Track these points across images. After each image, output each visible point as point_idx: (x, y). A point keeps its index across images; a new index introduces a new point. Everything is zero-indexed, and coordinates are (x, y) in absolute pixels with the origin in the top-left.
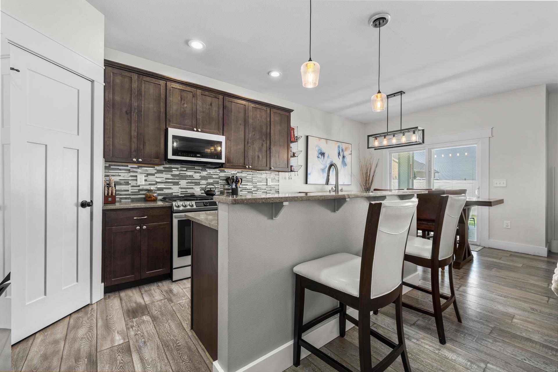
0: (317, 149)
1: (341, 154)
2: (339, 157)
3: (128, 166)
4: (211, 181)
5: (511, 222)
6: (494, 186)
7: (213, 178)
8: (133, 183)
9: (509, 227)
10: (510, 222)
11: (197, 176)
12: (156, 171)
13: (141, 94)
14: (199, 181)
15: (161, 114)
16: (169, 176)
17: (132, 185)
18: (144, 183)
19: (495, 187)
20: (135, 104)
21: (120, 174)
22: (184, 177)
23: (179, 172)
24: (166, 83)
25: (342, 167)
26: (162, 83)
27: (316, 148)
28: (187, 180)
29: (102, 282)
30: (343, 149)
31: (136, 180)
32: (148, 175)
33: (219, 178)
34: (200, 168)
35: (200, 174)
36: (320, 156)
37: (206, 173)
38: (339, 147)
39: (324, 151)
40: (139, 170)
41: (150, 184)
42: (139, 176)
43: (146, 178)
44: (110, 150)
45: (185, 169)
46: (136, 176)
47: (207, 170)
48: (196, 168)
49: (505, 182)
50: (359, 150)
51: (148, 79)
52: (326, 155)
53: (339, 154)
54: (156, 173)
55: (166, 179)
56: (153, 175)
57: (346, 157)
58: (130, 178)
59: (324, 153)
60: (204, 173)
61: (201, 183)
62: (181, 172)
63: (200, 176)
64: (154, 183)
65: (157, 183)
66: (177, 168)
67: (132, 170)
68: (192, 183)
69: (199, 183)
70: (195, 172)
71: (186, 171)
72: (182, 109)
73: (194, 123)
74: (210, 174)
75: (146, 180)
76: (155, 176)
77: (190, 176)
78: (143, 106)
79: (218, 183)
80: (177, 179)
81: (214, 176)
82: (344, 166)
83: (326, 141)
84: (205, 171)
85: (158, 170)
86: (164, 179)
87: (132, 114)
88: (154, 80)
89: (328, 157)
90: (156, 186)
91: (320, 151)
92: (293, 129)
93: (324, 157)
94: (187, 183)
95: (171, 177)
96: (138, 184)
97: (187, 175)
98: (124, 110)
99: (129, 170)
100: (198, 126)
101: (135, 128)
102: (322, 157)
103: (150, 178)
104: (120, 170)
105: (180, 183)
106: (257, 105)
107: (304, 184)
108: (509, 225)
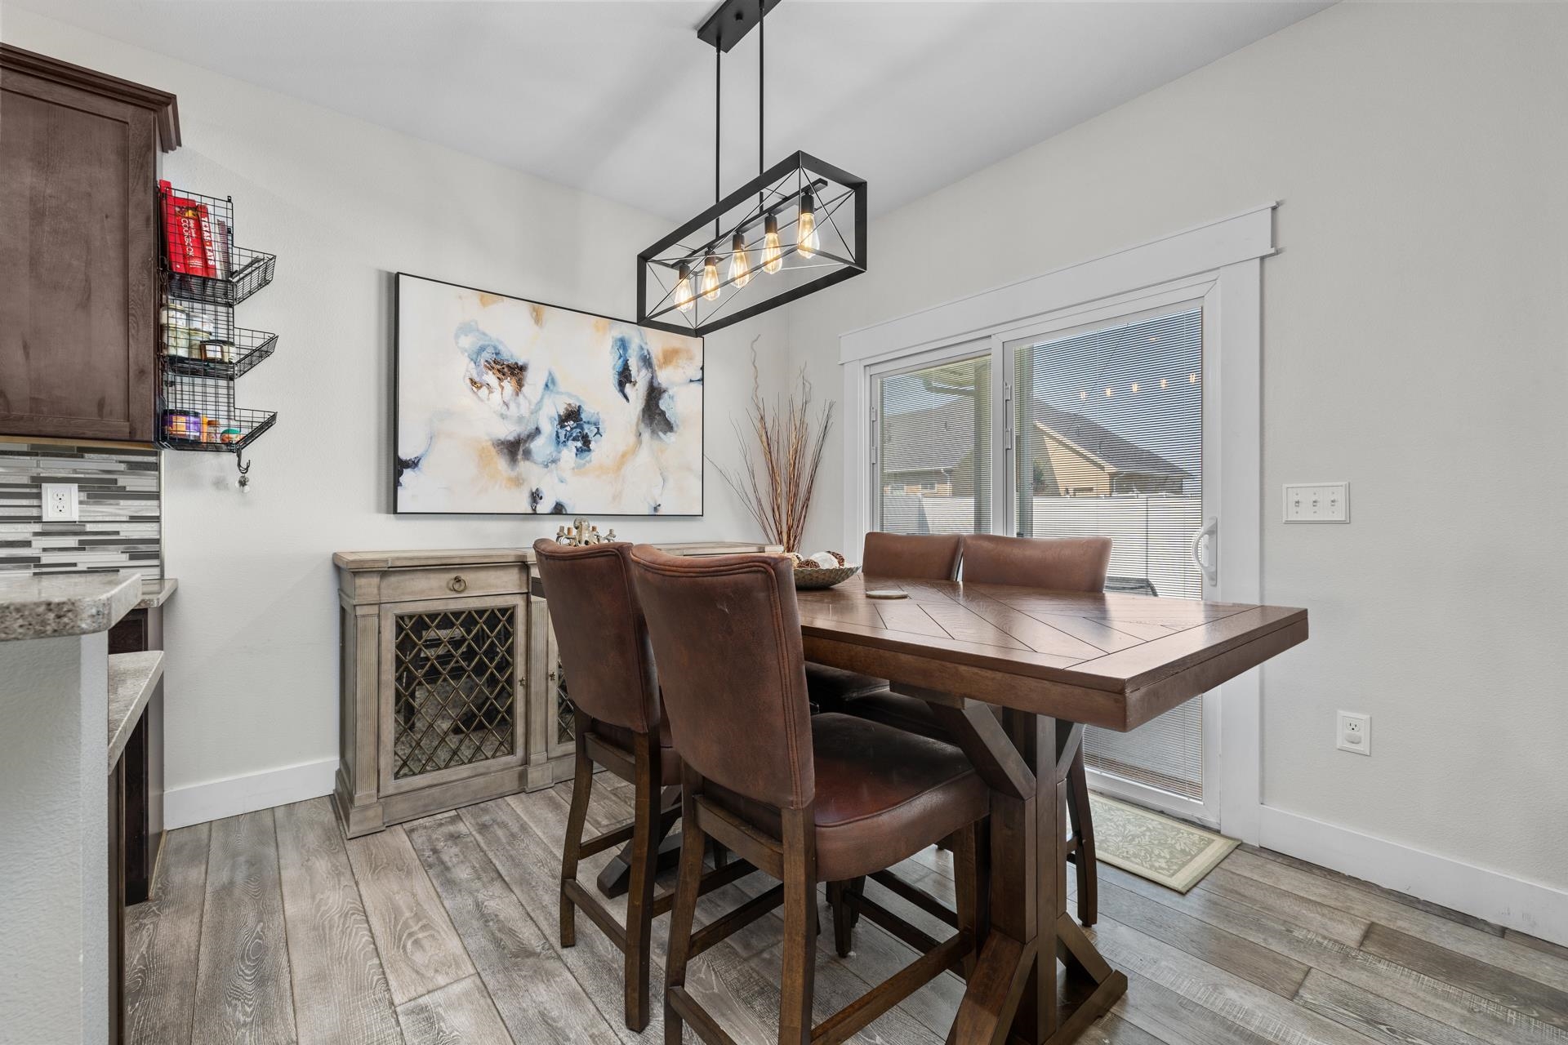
0: (467, 341)
1: (641, 377)
2: (622, 392)
5: (1371, 718)
6: (1284, 520)
9: (1363, 748)
10: (1366, 717)
19: (1288, 523)
25: (646, 435)
27: (457, 337)
30: (653, 355)
36: (490, 377)
38: (623, 344)
39: (515, 352)
49: (1341, 496)
50: (755, 367)
52: (533, 379)
53: (624, 377)
57: (671, 392)
59: (522, 369)
82: (653, 433)
83: (534, 310)
89: (550, 385)
91: (487, 355)
93: (520, 384)
102: (507, 383)
107: (379, 511)
108: (1363, 733)
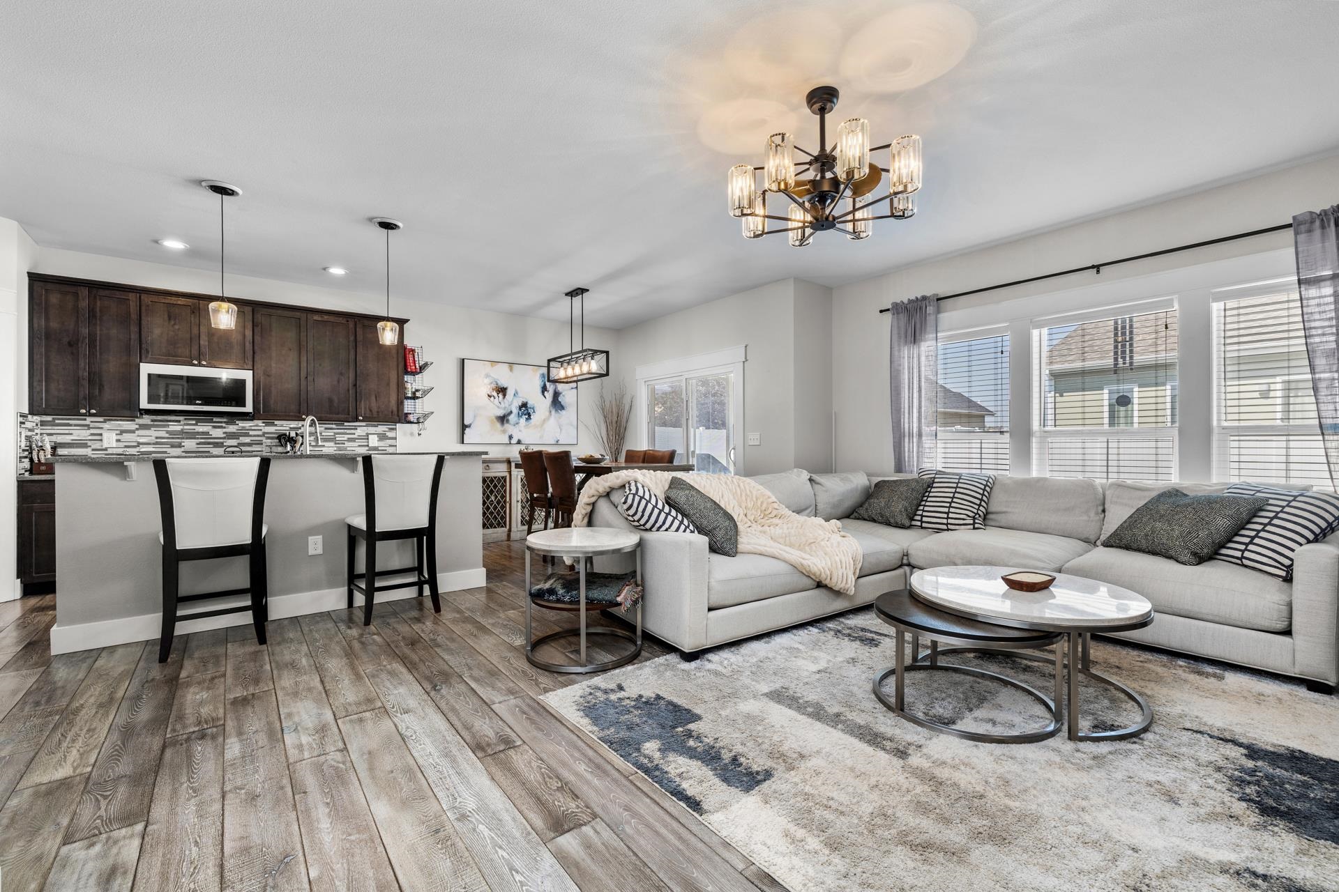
0: (487, 381)
1: (550, 389)
2: (543, 395)
3: (85, 420)
4: (247, 440)
6: (748, 444)
7: (251, 436)
8: (97, 445)
11: (218, 433)
12: (137, 426)
13: (95, 316)
14: (221, 441)
15: (132, 343)
16: (163, 434)
17: (93, 447)
18: (114, 444)
20: (85, 331)
21: (71, 432)
22: (192, 435)
23: (181, 427)
24: (140, 297)
25: (553, 412)
26: (132, 296)
27: (485, 380)
28: (198, 438)
29: (18, 578)
31: (101, 440)
32: (122, 432)
33: (263, 435)
34: (225, 420)
35: (224, 430)
36: (495, 394)
37: (236, 427)
38: (543, 376)
39: (503, 383)
40: (106, 426)
41: (126, 447)
42: (106, 435)
43: (119, 437)
44: (42, 399)
45: (194, 422)
46: (101, 435)
47: (237, 422)
48: (215, 419)
49: (759, 437)
51: (107, 292)
52: (510, 393)
53: (544, 389)
54: (137, 429)
55: (157, 438)
56: (133, 432)
57: (563, 394)
58: (90, 438)
59: (506, 389)
60: (232, 429)
61: (225, 444)
62: (186, 427)
63: (224, 433)
64: (135, 444)
65: (139, 444)
66: (179, 421)
67: (92, 425)
68: (209, 443)
69: (222, 443)
70: (214, 427)
71: (196, 424)
72: (171, 333)
73: (195, 352)
74: (243, 428)
75: (118, 441)
76: (136, 434)
77: (203, 433)
78: (98, 332)
79: (262, 444)
80: (178, 438)
81: (251, 433)
82: (556, 410)
83: (510, 366)
84: (234, 423)
85: (140, 425)
86: (153, 438)
87: (80, 345)
88: (117, 293)
89: (516, 395)
90: (138, 449)
91: (494, 386)
92: (413, 351)
93: (504, 395)
94: (198, 444)
95: (167, 435)
96: (104, 447)
97: (198, 432)
98: (66, 340)
99: (88, 425)
100: (201, 357)
101: (85, 366)
102: (500, 395)
103: (126, 437)
104: (71, 425)
105: (183, 444)
106: (326, 317)
107: (456, 440)
